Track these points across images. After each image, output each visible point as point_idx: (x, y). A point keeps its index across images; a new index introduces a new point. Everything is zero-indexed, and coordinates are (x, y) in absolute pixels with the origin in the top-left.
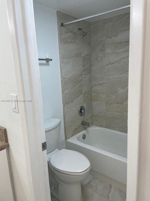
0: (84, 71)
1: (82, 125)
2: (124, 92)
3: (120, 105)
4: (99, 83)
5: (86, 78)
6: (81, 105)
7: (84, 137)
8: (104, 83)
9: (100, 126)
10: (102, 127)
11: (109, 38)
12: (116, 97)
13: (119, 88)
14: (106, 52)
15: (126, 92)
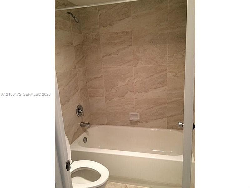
0: (77, 63)
1: (81, 127)
2: (124, 85)
3: (121, 98)
4: (96, 76)
5: (80, 71)
6: (78, 104)
7: (85, 140)
8: (102, 76)
9: (101, 124)
10: (103, 124)
11: (104, 27)
12: (117, 91)
13: (119, 81)
14: (101, 42)
15: (126, 85)
